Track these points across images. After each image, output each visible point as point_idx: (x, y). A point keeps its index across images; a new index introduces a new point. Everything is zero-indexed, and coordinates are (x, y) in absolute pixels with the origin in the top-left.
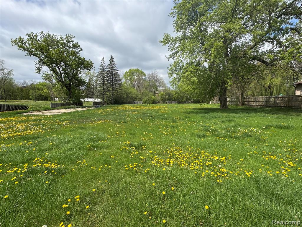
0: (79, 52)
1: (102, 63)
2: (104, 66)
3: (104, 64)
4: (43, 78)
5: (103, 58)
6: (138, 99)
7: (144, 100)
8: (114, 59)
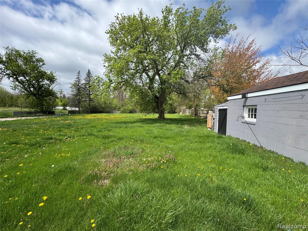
0: (42, 66)
1: (78, 76)
2: (80, 79)
3: (79, 77)
4: (11, 88)
5: (79, 72)
6: (117, 108)
7: (122, 110)
8: (91, 73)
